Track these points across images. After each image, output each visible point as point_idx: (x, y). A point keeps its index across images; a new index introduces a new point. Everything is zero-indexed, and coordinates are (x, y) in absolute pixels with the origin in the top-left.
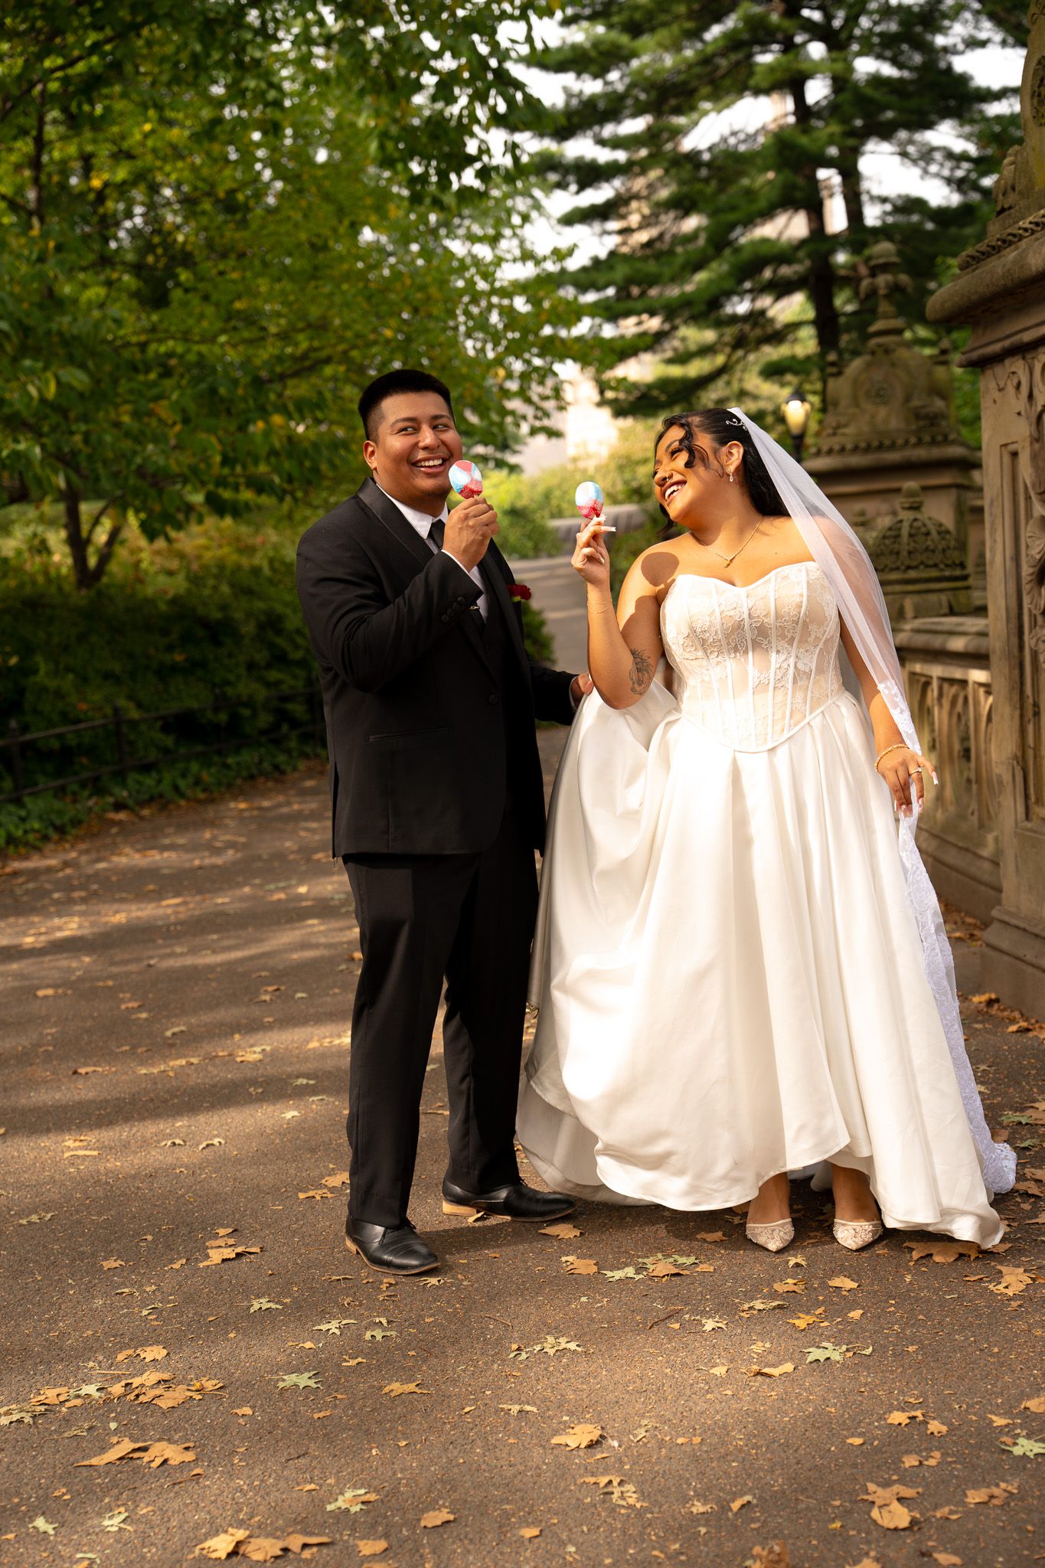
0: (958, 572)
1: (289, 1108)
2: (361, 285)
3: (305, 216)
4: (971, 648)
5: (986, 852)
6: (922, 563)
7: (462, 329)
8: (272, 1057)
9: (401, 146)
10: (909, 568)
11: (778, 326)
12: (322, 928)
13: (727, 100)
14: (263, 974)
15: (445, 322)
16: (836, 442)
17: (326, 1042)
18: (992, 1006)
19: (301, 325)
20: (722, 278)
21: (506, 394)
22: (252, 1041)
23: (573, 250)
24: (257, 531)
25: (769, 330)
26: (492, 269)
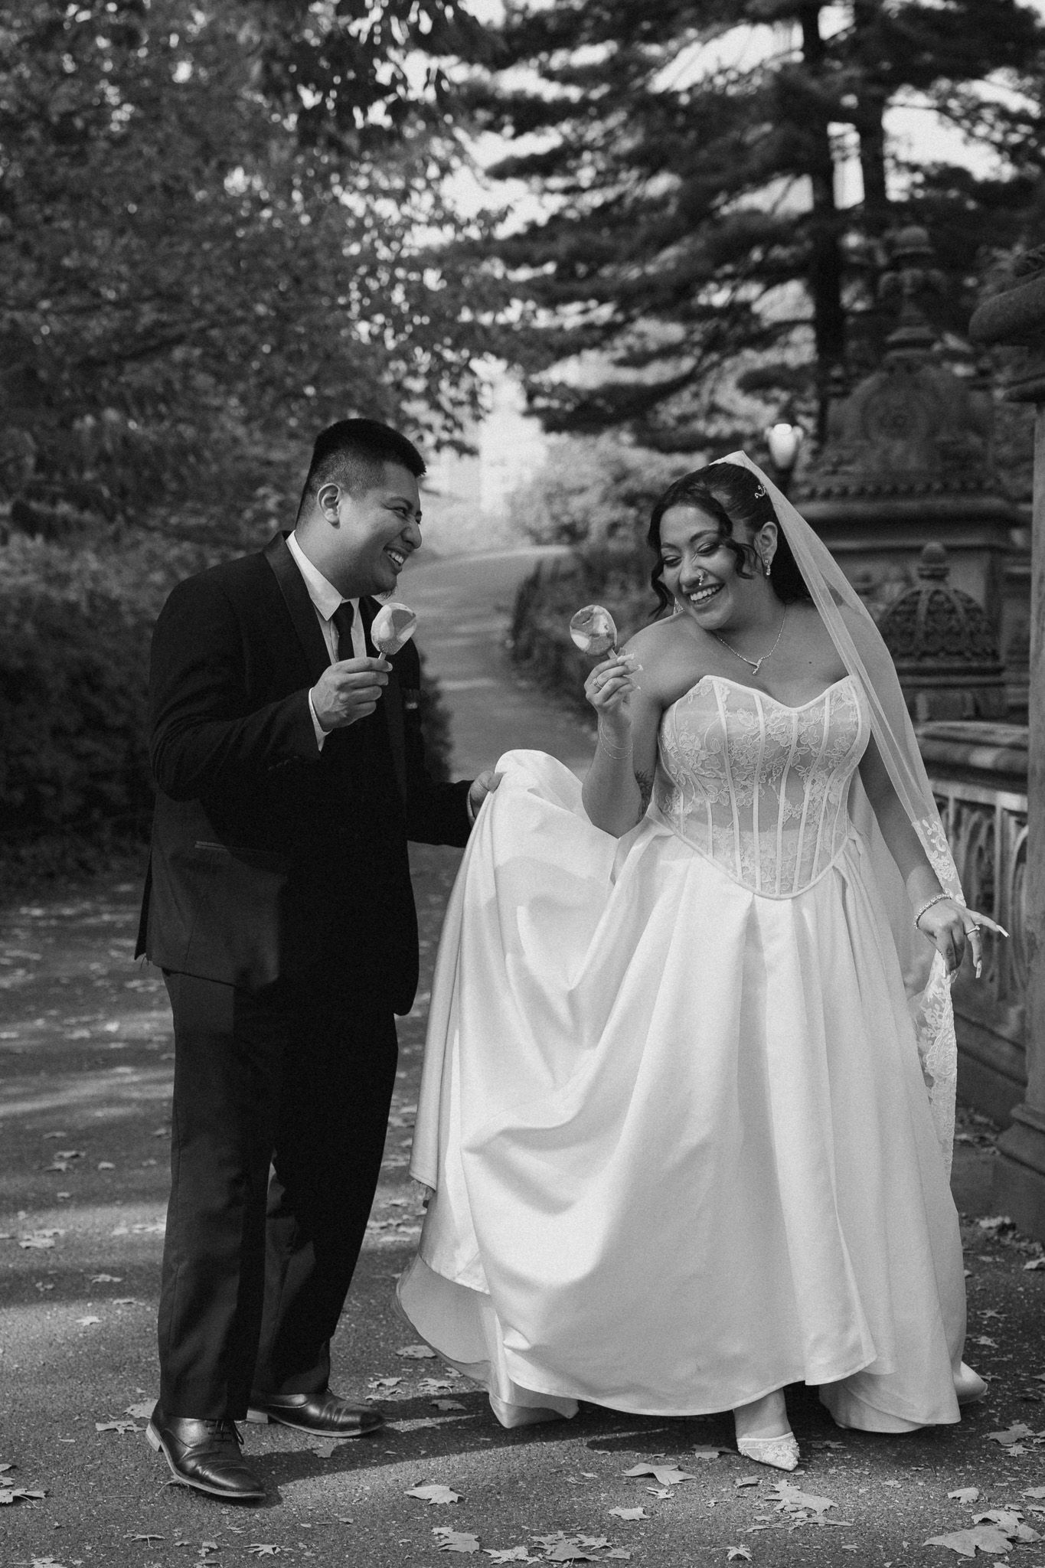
0: (989, 664)
1: (86, 1312)
2: (228, 244)
3: (161, 152)
4: (1002, 764)
5: (1008, 1030)
6: (943, 649)
7: (355, 308)
8: (67, 1244)
9: (293, 68)
10: (925, 654)
11: (766, 324)
12: (135, 1078)
13: (716, 27)
14: (58, 1134)
15: (333, 298)
16: (835, 483)
17: (137, 1229)
18: (1006, 1234)
19: (147, 292)
20: (694, 256)
21: (408, 395)
22: (41, 1221)
23: (506, 214)
24: (73, 555)
25: (754, 328)
26: (399, 232)
